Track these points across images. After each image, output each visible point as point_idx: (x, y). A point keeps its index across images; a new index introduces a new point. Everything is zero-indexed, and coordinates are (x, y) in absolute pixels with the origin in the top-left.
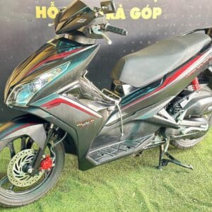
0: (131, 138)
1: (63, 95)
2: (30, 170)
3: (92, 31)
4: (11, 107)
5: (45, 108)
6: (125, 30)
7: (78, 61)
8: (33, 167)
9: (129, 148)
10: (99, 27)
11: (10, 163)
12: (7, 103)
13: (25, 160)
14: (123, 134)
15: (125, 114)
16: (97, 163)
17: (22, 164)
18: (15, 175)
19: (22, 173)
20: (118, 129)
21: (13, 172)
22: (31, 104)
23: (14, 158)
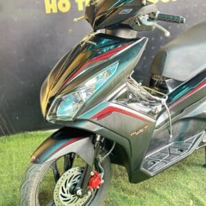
0: (181, 139)
1: (114, 101)
2: (79, 192)
3: (141, 23)
4: (53, 122)
5: (95, 120)
6: (181, 17)
7: (128, 59)
8: (81, 188)
9: (182, 151)
10: (147, 17)
11: (57, 186)
12: (48, 118)
13: (72, 180)
14: (171, 136)
15: (173, 113)
16: (152, 174)
17: (69, 185)
18: (62, 199)
19: (69, 196)
20: (167, 131)
21: (60, 197)
22: (78, 118)
23: (60, 180)
